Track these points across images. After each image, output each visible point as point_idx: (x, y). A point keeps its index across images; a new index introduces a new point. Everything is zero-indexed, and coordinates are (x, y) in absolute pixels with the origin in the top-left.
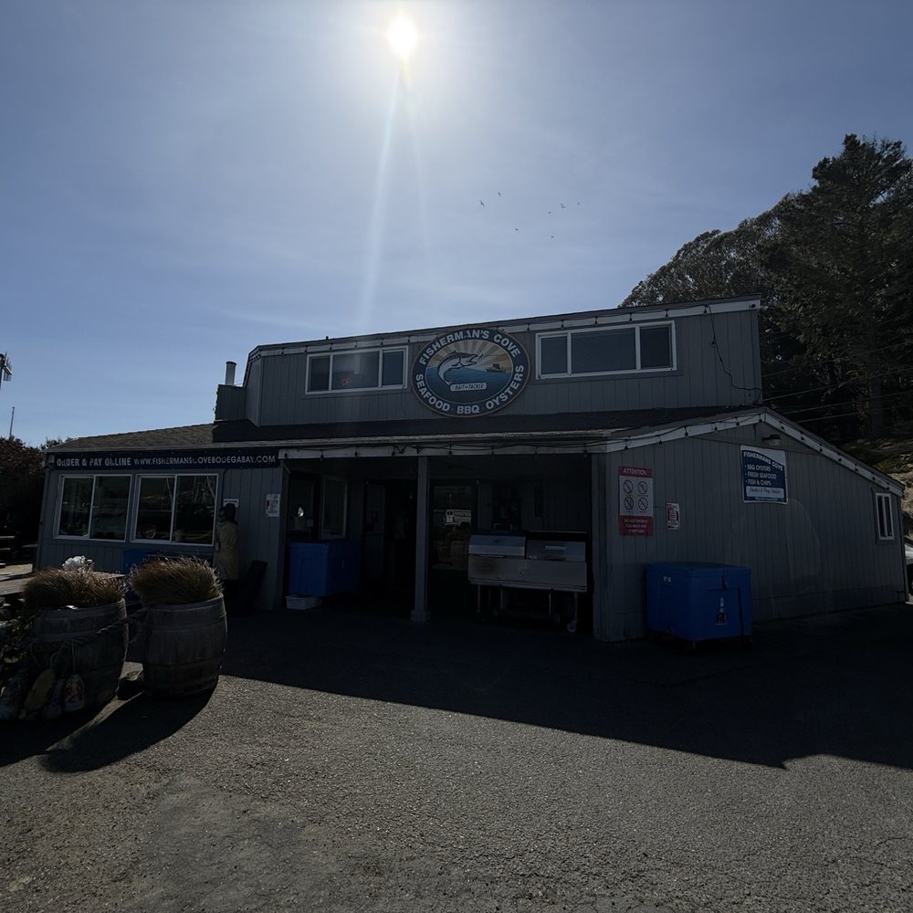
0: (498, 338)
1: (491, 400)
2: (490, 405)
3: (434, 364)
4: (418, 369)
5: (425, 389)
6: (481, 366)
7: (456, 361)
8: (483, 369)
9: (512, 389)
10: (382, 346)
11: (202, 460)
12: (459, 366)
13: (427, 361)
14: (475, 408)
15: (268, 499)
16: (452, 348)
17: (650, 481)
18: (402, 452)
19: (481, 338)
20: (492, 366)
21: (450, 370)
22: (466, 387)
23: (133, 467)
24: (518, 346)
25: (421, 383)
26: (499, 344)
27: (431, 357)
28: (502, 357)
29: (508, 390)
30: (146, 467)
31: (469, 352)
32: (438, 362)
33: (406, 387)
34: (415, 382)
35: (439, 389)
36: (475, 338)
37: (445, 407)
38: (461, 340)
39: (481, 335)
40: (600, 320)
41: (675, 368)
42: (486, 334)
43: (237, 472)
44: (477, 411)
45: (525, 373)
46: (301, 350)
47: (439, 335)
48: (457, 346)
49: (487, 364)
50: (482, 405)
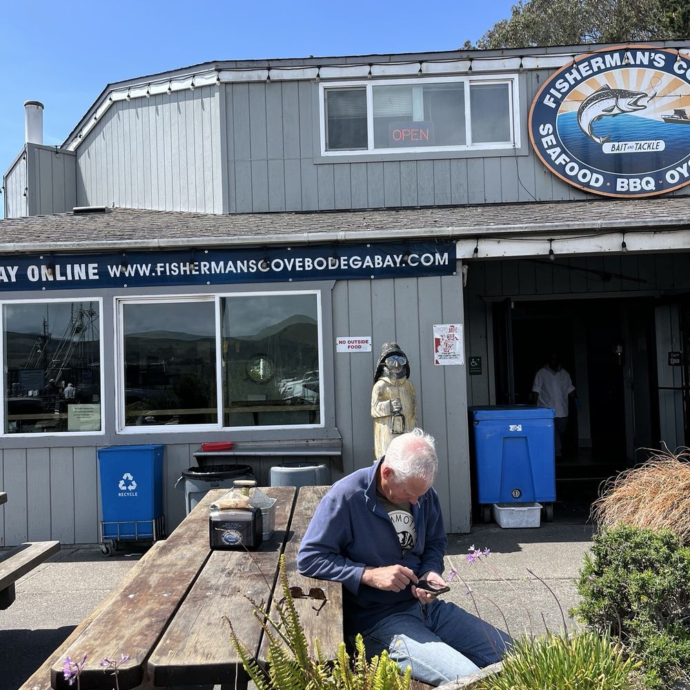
0: (680, 67)
1: (674, 168)
2: (673, 177)
3: (569, 107)
4: (542, 114)
5: (558, 150)
6: (655, 112)
7: (610, 103)
8: (658, 117)
10: (470, 72)
11: (280, 264)
12: (616, 111)
13: (558, 102)
14: (648, 183)
15: (437, 336)
16: (602, 80)
19: (651, 65)
20: (671, 113)
21: (600, 117)
22: (630, 147)
23: (105, 281)
25: (548, 140)
26: (683, 76)
27: (564, 95)
28: (688, 99)
30: (138, 282)
31: (632, 89)
32: (579, 105)
33: (518, 146)
34: (538, 137)
36: (642, 65)
37: (595, 179)
38: (617, 67)
39: (651, 61)
42: (659, 60)
43: (359, 288)
44: (652, 186)
46: (311, 73)
47: (577, 58)
48: (611, 78)
49: (663, 108)
50: (659, 178)
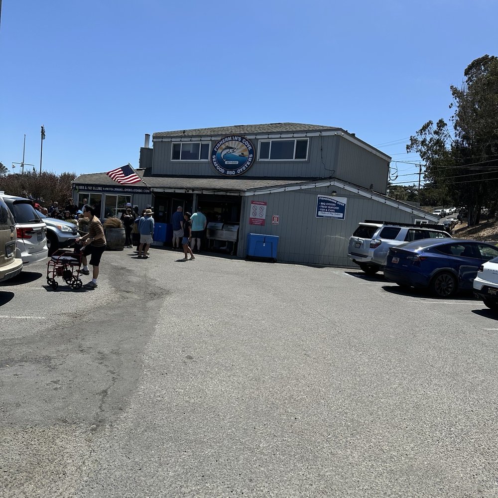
0: (244, 141)
1: (239, 169)
3: (219, 151)
4: (214, 153)
5: (216, 162)
6: (237, 153)
7: (228, 150)
8: (237, 155)
9: (247, 165)
10: (201, 140)
11: (126, 190)
12: (229, 153)
13: (217, 149)
16: (227, 144)
17: (265, 207)
18: (188, 191)
20: (241, 154)
21: (225, 154)
22: (231, 163)
23: (103, 191)
24: (251, 146)
25: (214, 160)
26: (244, 144)
27: (219, 148)
28: (245, 150)
29: (246, 165)
30: (107, 191)
31: (233, 147)
32: (221, 150)
33: (209, 161)
34: (212, 159)
35: (221, 162)
36: (236, 140)
37: (222, 171)
38: (230, 140)
39: (238, 139)
40: (283, 136)
41: (306, 160)
42: (240, 138)
43: (137, 195)
44: (234, 173)
45: (252, 158)
46: (170, 140)
47: (223, 138)
48: (229, 143)
49: (239, 152)
50: (236, 171)
